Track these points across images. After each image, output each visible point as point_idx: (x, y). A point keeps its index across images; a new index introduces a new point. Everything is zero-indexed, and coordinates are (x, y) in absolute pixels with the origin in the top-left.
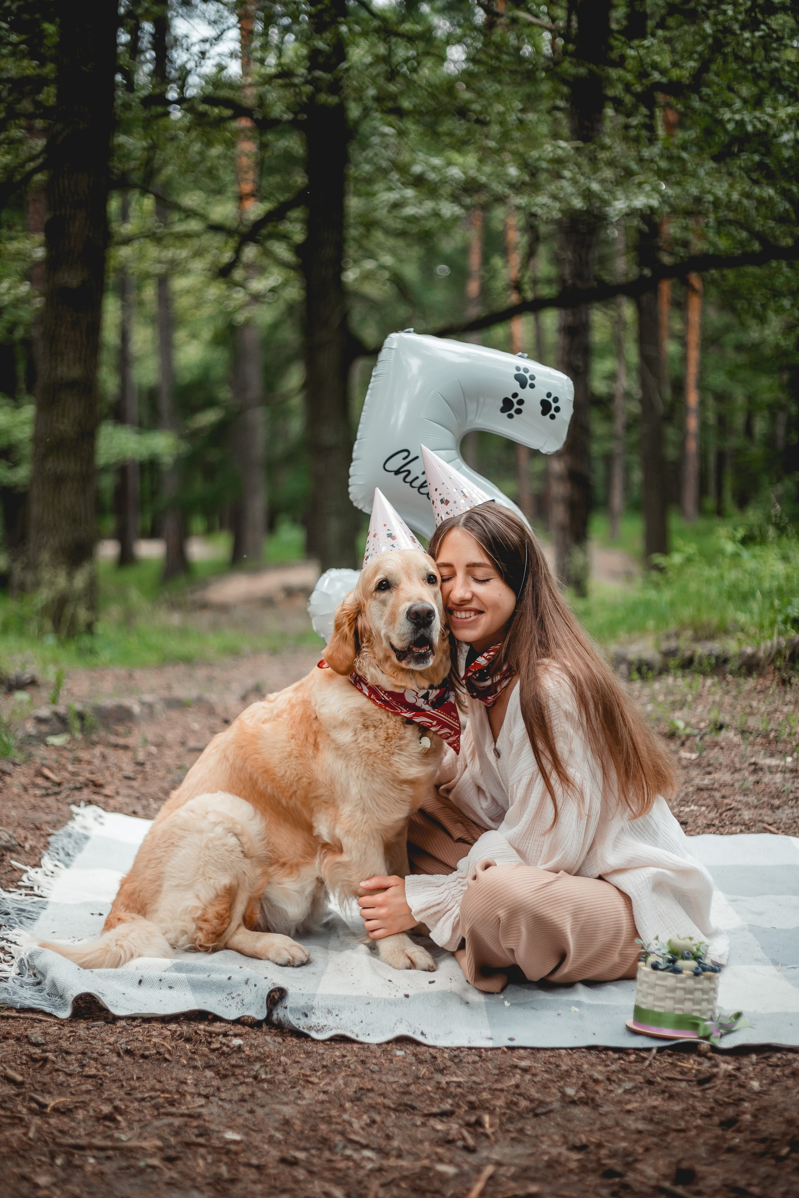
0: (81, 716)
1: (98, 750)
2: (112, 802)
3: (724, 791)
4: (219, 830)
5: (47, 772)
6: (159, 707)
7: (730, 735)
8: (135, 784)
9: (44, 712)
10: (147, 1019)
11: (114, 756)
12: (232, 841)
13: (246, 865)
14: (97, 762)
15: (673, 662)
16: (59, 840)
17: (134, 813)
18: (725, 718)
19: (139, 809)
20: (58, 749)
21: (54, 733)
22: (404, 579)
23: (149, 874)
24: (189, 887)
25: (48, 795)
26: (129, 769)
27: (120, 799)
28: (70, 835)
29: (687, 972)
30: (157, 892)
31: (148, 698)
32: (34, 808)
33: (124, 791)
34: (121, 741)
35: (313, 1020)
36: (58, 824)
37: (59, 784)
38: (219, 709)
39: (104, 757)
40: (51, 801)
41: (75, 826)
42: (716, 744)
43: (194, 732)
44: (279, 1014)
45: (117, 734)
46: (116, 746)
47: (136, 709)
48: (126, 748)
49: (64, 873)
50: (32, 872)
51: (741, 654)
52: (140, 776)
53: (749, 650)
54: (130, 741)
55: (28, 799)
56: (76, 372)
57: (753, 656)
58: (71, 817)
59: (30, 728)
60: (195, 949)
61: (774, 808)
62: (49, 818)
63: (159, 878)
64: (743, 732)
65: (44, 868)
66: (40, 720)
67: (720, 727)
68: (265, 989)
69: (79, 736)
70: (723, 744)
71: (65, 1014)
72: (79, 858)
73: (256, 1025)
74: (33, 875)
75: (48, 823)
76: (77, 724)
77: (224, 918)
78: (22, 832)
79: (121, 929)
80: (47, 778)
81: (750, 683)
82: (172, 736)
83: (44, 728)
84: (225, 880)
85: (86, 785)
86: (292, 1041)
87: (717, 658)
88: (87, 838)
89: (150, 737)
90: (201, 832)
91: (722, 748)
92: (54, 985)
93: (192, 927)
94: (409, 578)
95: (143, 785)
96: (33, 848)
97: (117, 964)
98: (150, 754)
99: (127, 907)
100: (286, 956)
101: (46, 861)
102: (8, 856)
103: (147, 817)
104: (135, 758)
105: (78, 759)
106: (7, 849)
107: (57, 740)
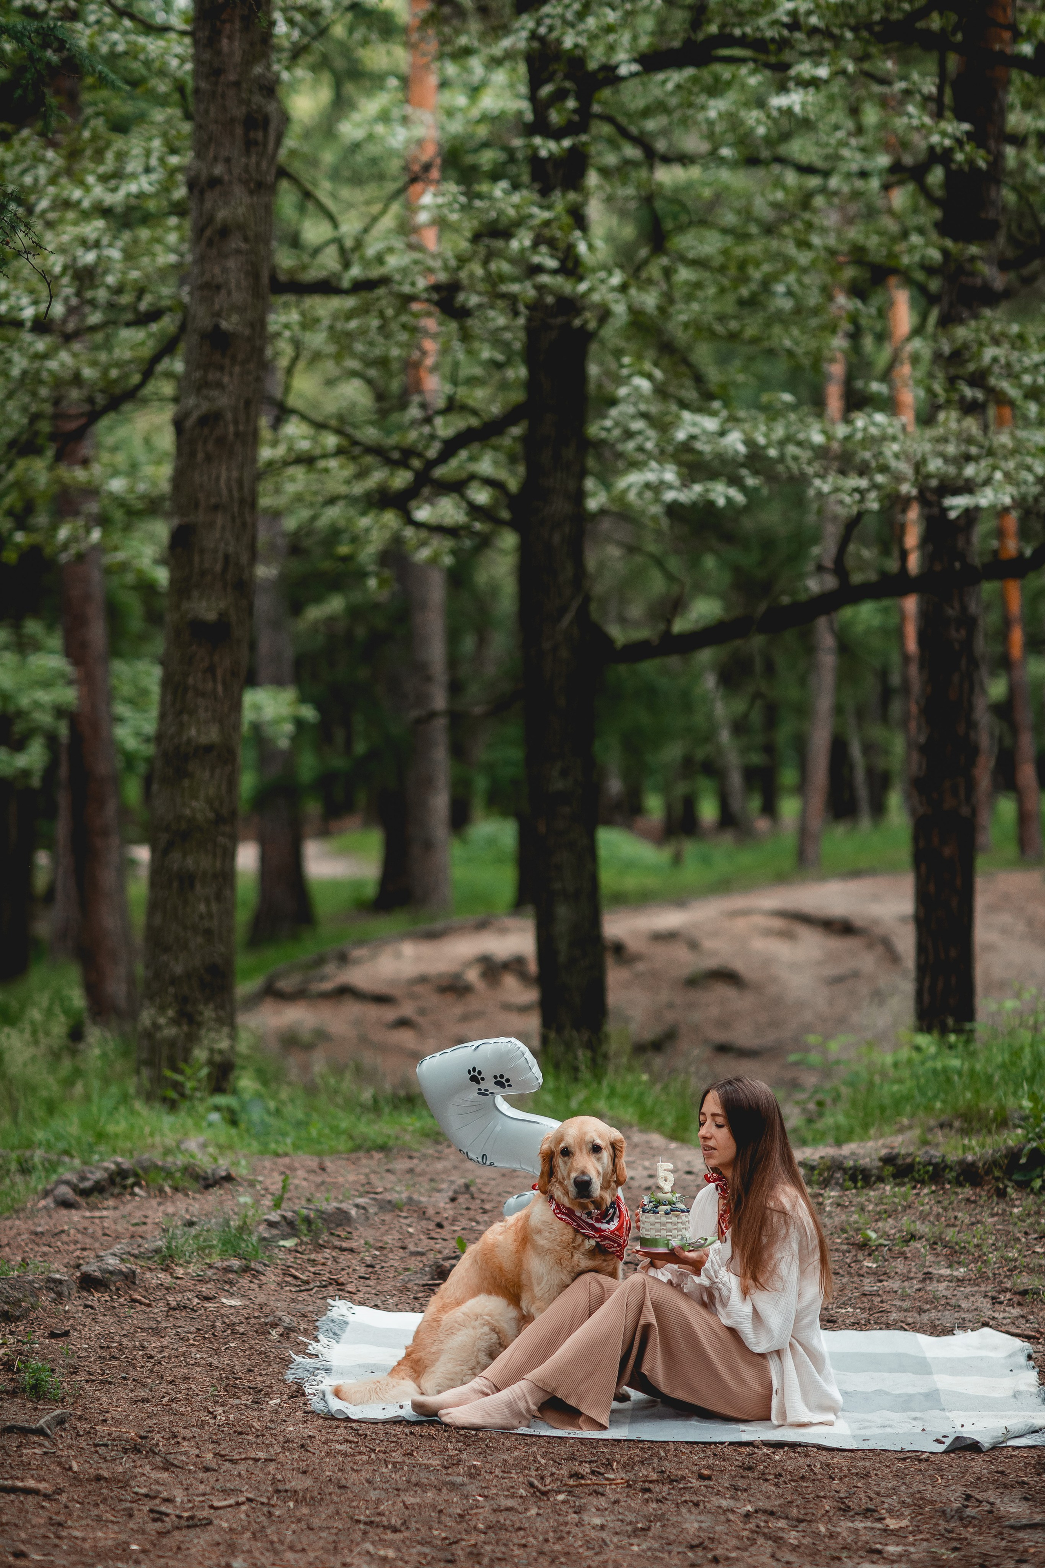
0: (307, 1220)
1: (327, 1253)
2: (355, 1297)
5: (293, 1271)
6: (373, 1209)
7: (919, 1246)
8: (371, 1283)
9: (274, 1217)
11: (345, 1259)
14: (331, 1263)
15: (890, 1171)
16: (325, 1324)
17: (376, 1306)
18: (924, 1229)
19: (379, 1303)
20: (292, 1251)
21: (284, 1238)
22: (577, 1151)
25: (301, 1291)
26: (362, 1270)
27: (361, 1295)
28: (332, 1322)
31: (359, 1201)
32: (293, 1301)
33: (363, 1288)
34: (345, 1245)
36: (320, 1313)
37: (307, 1282)
38: (431, 1211)
39: (335, 1260)
40: (304, 1295)
41: (334, 1314)
43: (411, 1235)
45: (340, 1238)
46: (343, 1250)
47: (353, 1212)
48: (352, 1250)
49: (338, 1346)
50: (315, 1344)
51: (962, 1162)
52: (373, 1277)
53: (970, 1158)
54: (353, 1244)
55: (286, 1294)
56: (212, 735)
57: (973, 1164)
58: (328, 1308)
59: (264, 1231)
61: (921, 1311)
62: (310, 1308)
64: (935, 1243)
65: (322, 1342)
66: (271, 1224)
67: (913, 1237)
69: (307, 1239)
72: (344, 1336)
74: (313, 1347)
75: (310, 1312)
76: (304, 1228)
78: (295, 1319)
80: (296, 1277)
81: (967, 1191)
82: (390, 1239)
83: (275, 1232)
85: (331, 1284)
87: (936, 1166)
88: (346, 1323)
89: (371, 1240)
94: (581, 1150)
95: (378, 1284)
96: (307, 1329)
98: (375, 1257)
101: (321, 1337)
102: (293, 1335)
103: (386, 1309)
104: (362, 1260)
105: (313, 1262)
106: (290, 1329)
107: (289, 1243)
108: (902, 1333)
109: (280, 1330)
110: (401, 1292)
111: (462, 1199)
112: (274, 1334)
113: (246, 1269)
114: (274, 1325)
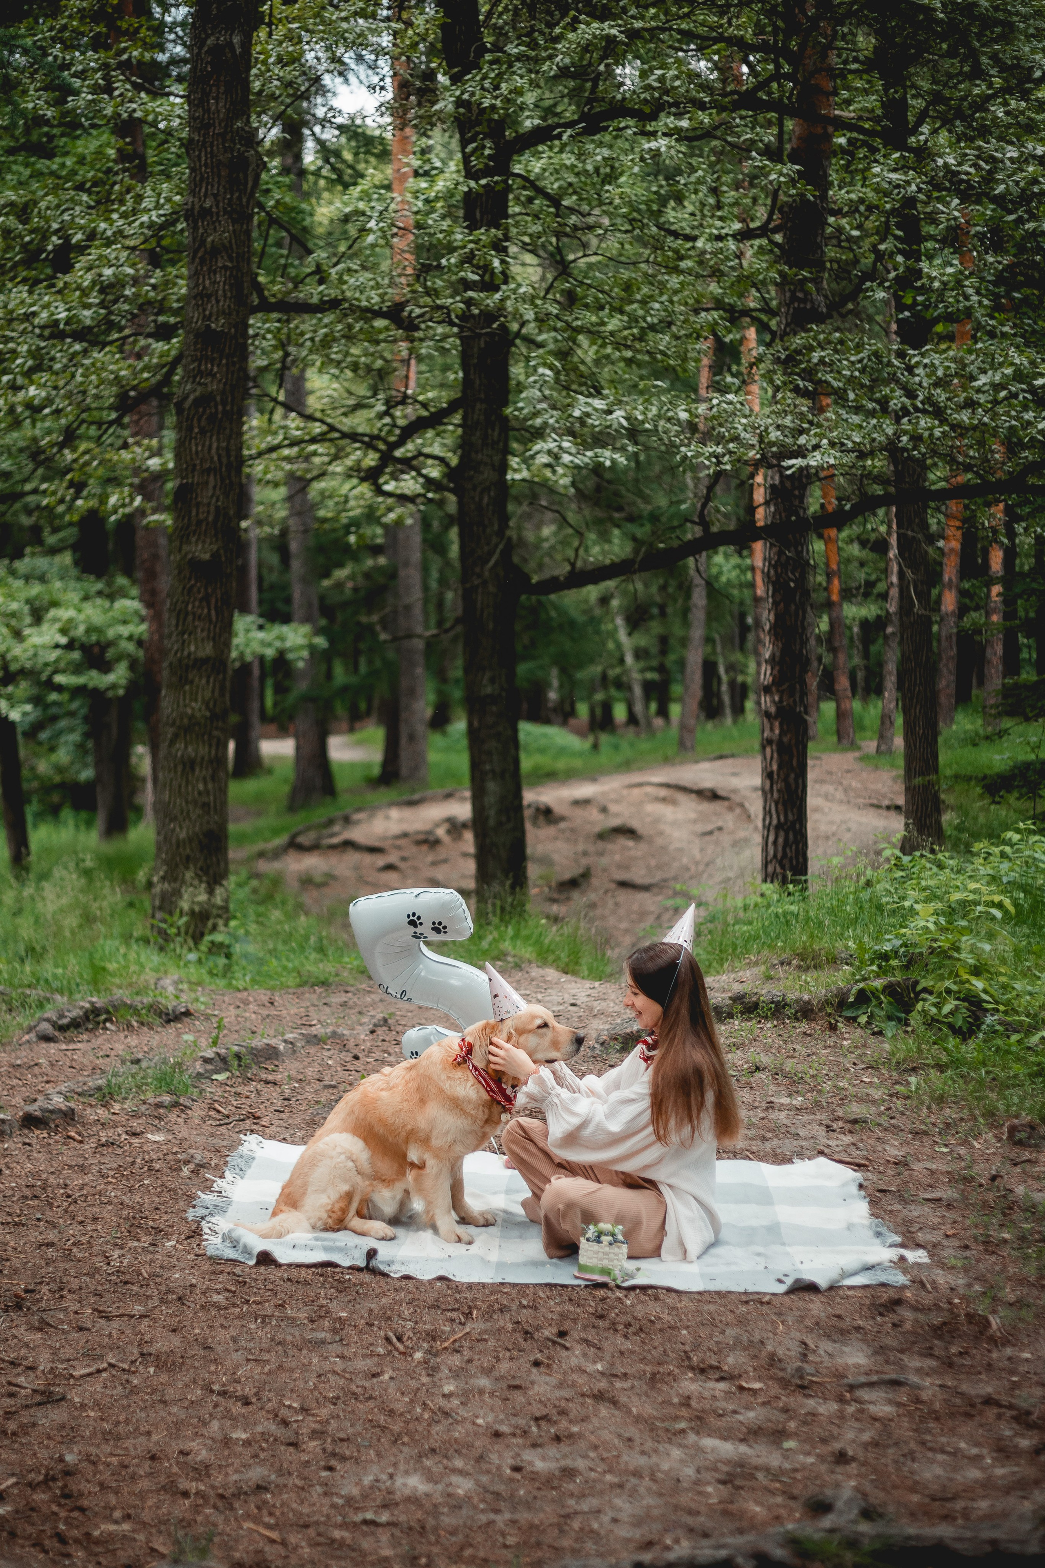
0: (238, 1056)
1: (253, 1086)
2: (267, 1131)
4: (343, 1157)
5: (217, 1106)
6: (300, 1044)
7: (764, 1076)
8: (284, 1116)
9: (209, 1054)
10: (299, 1266)
11: (267, 1090)
12: (351, 1164)
13: (359, 1179)
14: (253, 1096)
15: (736, 1008)
16: (234, 1159)
17: (284, 1140)
19: (288, 1136)
20: (222, 1085)
21: (218, 1072)
23: (299, 1182)
24: (324, 1191)
25: (221, 1125)
26: (279, 1103)
27: (273, 1128)
28: (241, 1156)
29: (605, 1243)
30: (304, 1194)
31: (289, 1036)
32: (212, 1135)
33: (276, 1122)
34: (270, 1078)
35: (393, 1268)
36: (232, 1148)
37: (228, 1117)
38: (352, 1044)
39: (258, 1092)
40: (223, 1129)
41: (244, 1149)
43: (330, 1067)
44: (373, 1263)
45: (268, 1071)
46: (267, 1082)
47: (282, 1047)
48: (275, 1083)
49: (240, 1182)
50: (219, 1181)
52: (287, 1110)
54: (278, 1077)
55: (206, 1128)
58: (240, 1143)
59: (199, 1067)
60: (326, 1229)
62: (225, 1143)
63: (305, 1185)
64: (776, 1074)
65: (227, 1179)
66: (206, 1061)
68: (365, 1249)
69: (237, 1073)
71: (252, 1262)
72: (249, 1172)
73: (360, 1270)
74: (220, 1183)
75: (224, 1147)
76: (235, 1063)
77: (344, 1211)
78: (208, 1155)
79: (281, 1217)
80: (219, 1112)
82: (311, 1071)
83: (209, 1067)
84: (346, 1188)
85: (248, 1117)
86: (380, 1278)
88: (253, 1158)
89: (293, 1073)
90: (331, 1158)
92: (245, 1247)
93: (325, 1216)
95: (290, 1117)
96: (217, 1165)
97: (280, 1236)
98: (293, 1090)
99: (286, 1204)
100: (382, 1234)
101: (227, 1174)
102: (202, 1171)
103: (294, 1143)
104: (282, 1093)
105: (238, 1094)
106: (201, 1166)
107: (221, 1077)
108: (747, 1162)
109: (192, 1166)
110: (308, 1125)
111: (380, 1031)
112: (186, 1171)
113: (176, 1105)
114: (187, 1162)
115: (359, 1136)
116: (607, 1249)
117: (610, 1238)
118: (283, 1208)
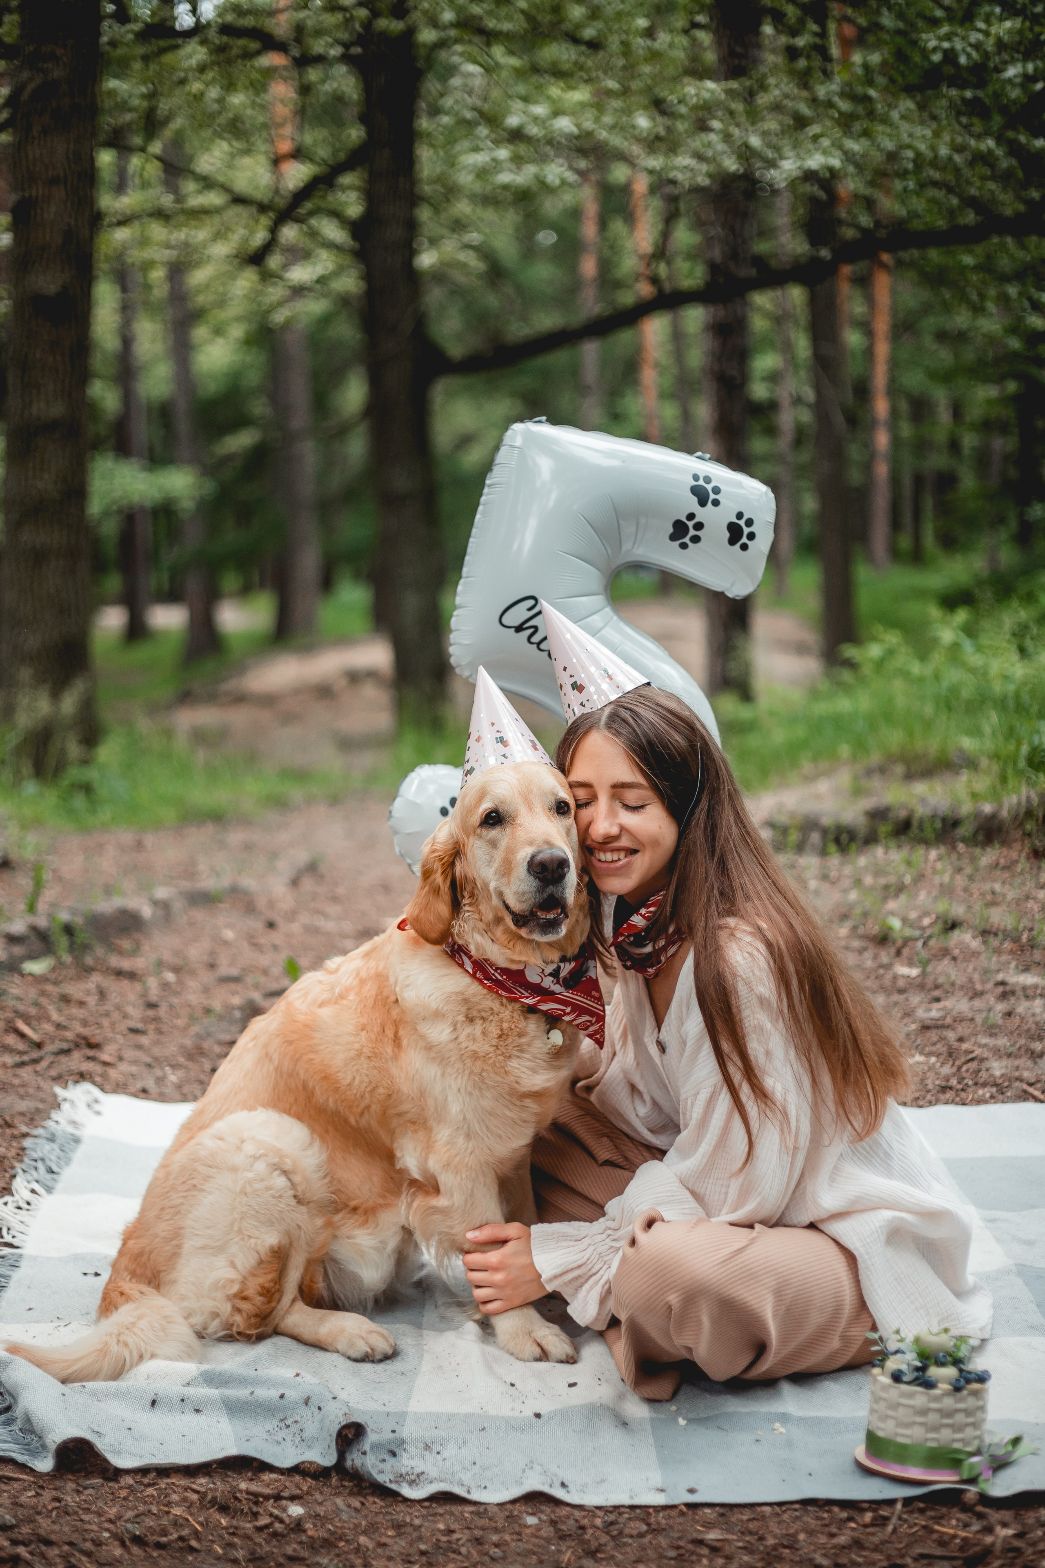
0: (68, 930)
1: (96, 979)
2: (112, 1073)
3: (962, 1030)
4: (261, 1167)
5: (21, 1024)
6: (178, 906)
7: (965, 938)
8: (144, 1040)
9: (18, 927)
10: (164, 1471)
11: (118, 989)
12: (280, 1182)
13: (301, 1216)
14: (92, 1001)
15: (883, 829)
16: (36, 1144)
17: (144, 1093)
18: (958, 911)
19: (150, 1084)
20: (39, 980)
21: (32, 957)
22: (522, 810)
23: (162, 1228)
24: (221, 1249)
25: (22, 1064)
26: (136, 1013)
27: (124, 1067)
28: (52, 1139)
29: (944, 1387)
30: (175, 1255)
31: (162, 893)
33: (129, 1054)
34: (126, 964)
35: (405, 1464)
36: (36, 1117)
37: (39, 1046)
38: (261, 903)
39: (102, 994)
40: (26, 1073)
41: (60, 1119)
42: (945, 952)
43: (226, 943)
44: (354, 1459)
45: (121, 952)
46: (119, 973)
47: (147, 912)
48: (132, 976)
49: (46, 1203)
51: (977, 815)
52: (151, 1027)
53: (987, 808)
54: (139, 963)
56: (57, 410)
57: (993, 816)
58: (54, 1104)
60: (231, 1337)
61: (1035, 1057)
62: (23, 1105)
63: (177, 1235)
64: (985, 933)
65: (17, 1197)
66: (12, 939)
67: (952, 926)
68: (335, 1420)
69: (67, 958)
70: (956, 952)
71: (45, 1464)
72: (68, 1174)
73: (320, 1474)
75: (22, 1114)
76: (63, 942)
77: (272, 1293)
79: (124, 1314)
80: (22, 1035)
81: (988, 857)
82: (196, 953)
83: (18, 950)
84: (271, 1239)
85: (77, 1046)
86: (376, 1504)
87: (944, 820)
88: (77, 1140)
89: (167, 956)
90: (234, 1169)
91: (954, 959)
92: (28, 1419)
93: (226, 1308)
94: (530, 807)
95: (157, 1043)
97: (117, 1374)
98: (165, 986)
99: (133, 1274)
100: (362, 1348)
101: (19, 1184)
103: (162, 1098)
104: (144, 995)
105: (65, 999)
107: (37, 967)
110: (190, 1057)
111: (306, 882)
115: (299, 1117)
116: (948, 1402)
117: (950, 1372)
118: (129, 1286)
